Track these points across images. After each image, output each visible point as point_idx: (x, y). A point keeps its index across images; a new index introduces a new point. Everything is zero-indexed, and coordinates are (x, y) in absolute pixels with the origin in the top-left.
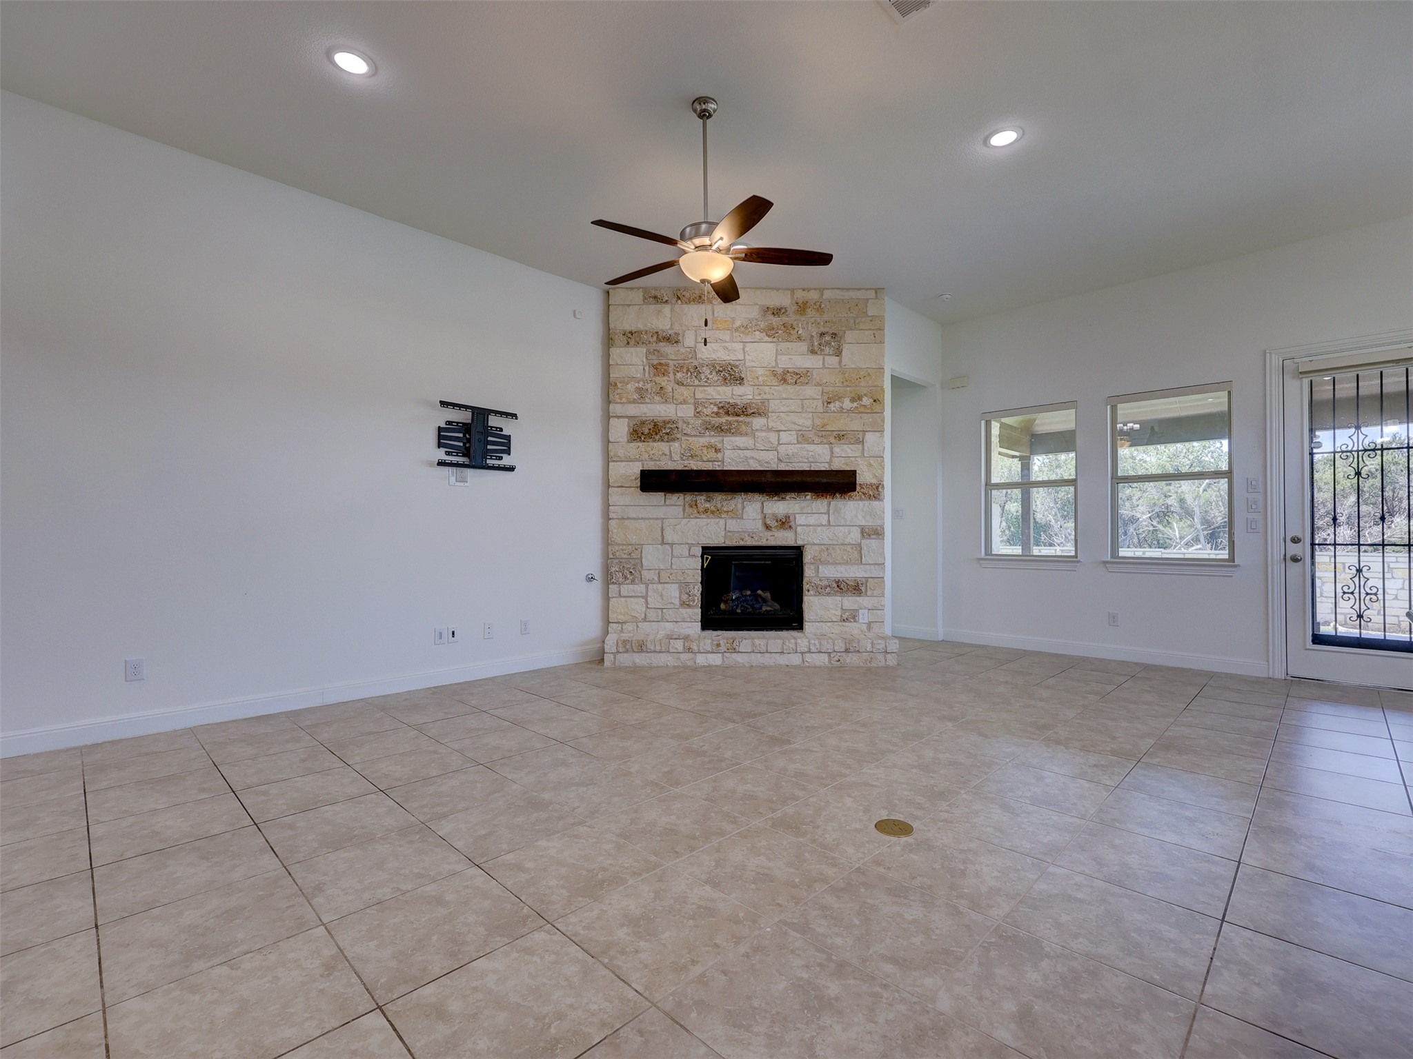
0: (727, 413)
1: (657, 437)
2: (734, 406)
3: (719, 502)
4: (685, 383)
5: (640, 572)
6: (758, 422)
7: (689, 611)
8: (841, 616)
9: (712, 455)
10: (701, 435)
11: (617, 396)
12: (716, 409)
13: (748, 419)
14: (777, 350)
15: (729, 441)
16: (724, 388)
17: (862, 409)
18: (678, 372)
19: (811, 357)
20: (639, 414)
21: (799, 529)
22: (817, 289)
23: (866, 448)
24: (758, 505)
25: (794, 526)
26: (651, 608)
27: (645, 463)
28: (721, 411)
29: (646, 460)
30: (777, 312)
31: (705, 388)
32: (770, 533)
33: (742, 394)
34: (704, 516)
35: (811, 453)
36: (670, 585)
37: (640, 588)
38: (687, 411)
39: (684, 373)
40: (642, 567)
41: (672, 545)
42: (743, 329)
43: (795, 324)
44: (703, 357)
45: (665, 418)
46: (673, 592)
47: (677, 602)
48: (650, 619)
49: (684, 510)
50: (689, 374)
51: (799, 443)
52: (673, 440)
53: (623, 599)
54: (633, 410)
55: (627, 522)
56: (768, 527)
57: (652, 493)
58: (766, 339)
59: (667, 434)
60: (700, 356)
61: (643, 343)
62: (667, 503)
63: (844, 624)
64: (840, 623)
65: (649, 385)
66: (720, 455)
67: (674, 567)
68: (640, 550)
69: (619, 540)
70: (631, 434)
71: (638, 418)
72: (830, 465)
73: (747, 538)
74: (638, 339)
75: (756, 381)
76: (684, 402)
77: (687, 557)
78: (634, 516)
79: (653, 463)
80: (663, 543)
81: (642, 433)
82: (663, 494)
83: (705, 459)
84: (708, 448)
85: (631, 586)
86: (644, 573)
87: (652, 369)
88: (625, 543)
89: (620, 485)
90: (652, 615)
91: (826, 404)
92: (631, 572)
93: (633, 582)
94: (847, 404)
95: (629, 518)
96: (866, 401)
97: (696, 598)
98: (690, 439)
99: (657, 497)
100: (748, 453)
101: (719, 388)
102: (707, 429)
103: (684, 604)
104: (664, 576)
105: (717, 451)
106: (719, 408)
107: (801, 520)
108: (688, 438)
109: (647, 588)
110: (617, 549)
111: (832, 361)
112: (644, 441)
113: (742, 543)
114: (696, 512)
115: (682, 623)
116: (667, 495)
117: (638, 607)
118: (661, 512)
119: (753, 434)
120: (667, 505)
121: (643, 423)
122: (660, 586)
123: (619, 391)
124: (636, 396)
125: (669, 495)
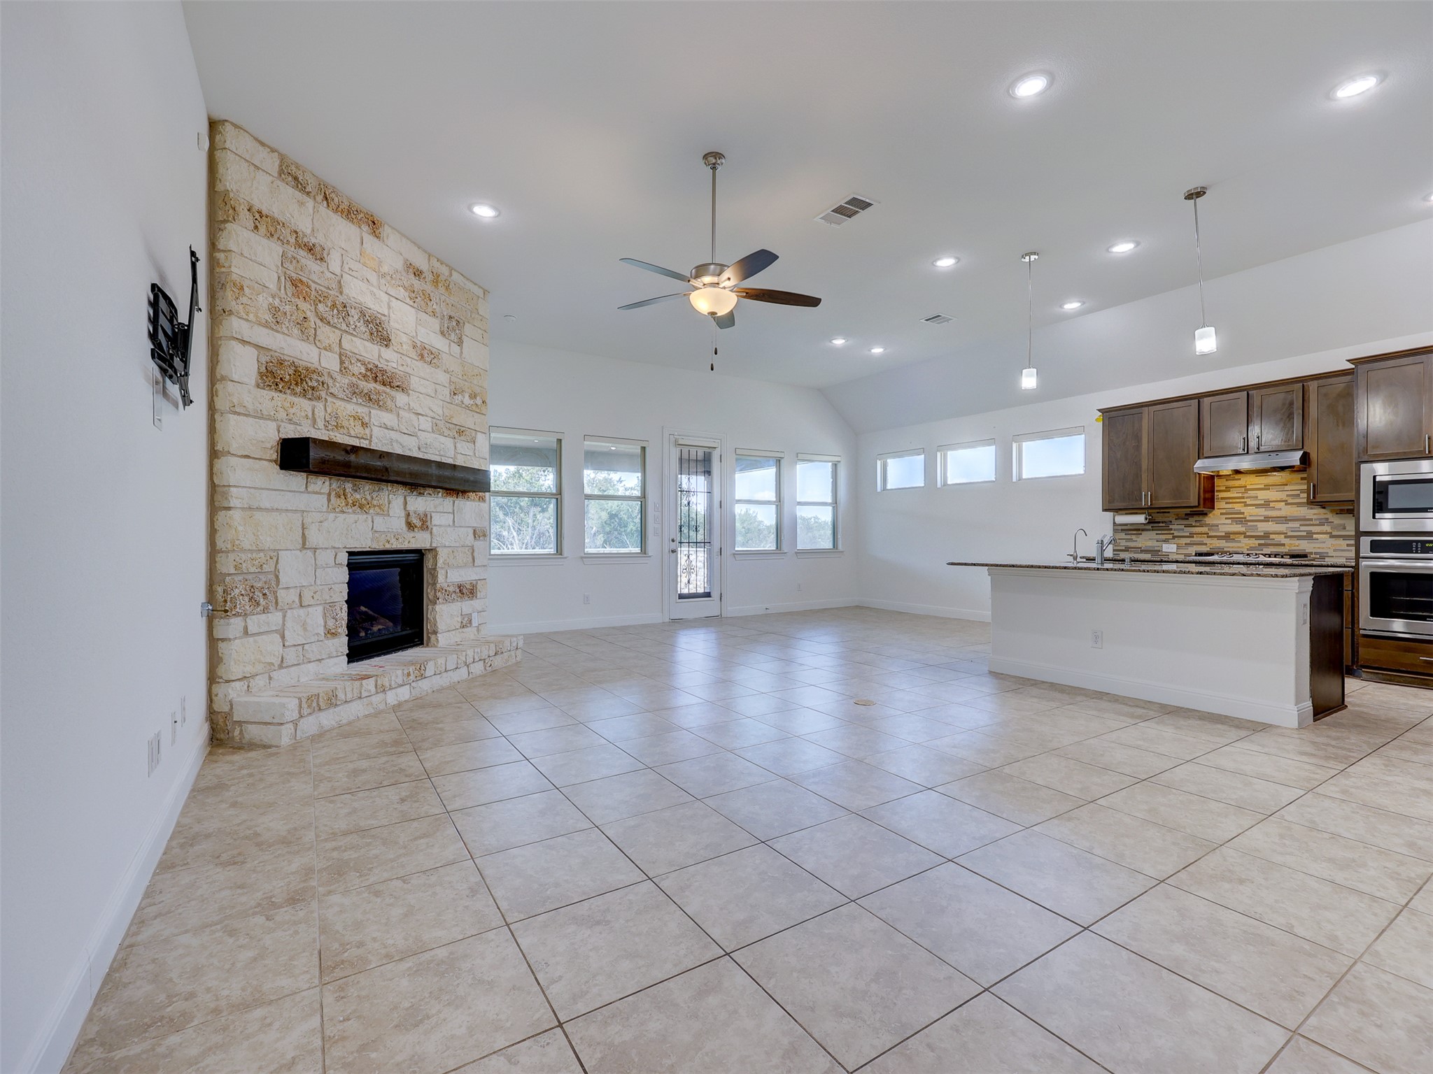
0: (375, 379)
1: (298, 389)
2: (384, 372)
3: (367, 493)
4: (332, 323)
5: (275, 593)
6: (401, 398)
7: (336, 641)
8: (462, 622)
9: (359, 430)
10: (348, 400)
11: (241, 307)
12: (363, 371)
13: (393, 393)
14: (417, 318)
15: (379, 417)
16: (368, 344)
17: (474, 408)
18: (320, 301)
19: (440, 337)
20: (274, 348)
21: (434, 528)
22: (450, 267)
23: (476, 448)
24: (401, 499)
25: (430, 527)
26: (289, 646)
27: (283, 424)
28: (369, 373)
29: (282, 421)
30: (418, 273)
31: (354, 338)
32: (412, 534)
33: (389, 359)
34: (350, 510)
35: (443, 446)
36: (315, 608)
37: (275, 618)
38: (330, 362)
39: (327, 306)
40: (278, 584)
41: (315, 549)
42: (389, 278)
43: (432, 294)
44: (350, 295)
45: (309, 365)
46: (316, 617)
47: (321, 631)
48: (288, 664)
49: (329, 500)
50: (335, 311)
51: (433, 432)
52: (319, 398)
53: (251, 639)
54: (264, 337)
55: (258, 515)
56: (410, 526)
57: (292, 472)
58: (408, 300)
59: (313, 388)
60: (347, 292)
61: (278, 238)
62: (309, 489)
63: (463, 630)
64: (460, 630)
65: (287, 307)
66: (367, 431)
67: (318, 582)
68: (275, 559)
69: (246, 545)
70: (261, 375)
71: (272, 353)
72: (454, 461)
73: (393, 540)
74: (272, 229)
75: (399, 346)
76: (328, 348)
77: (332, 567)
78: (268, 505)
79: (292, 426)
80: (304, 547)
81: (281, 379)
82: (304, 475)
83: (353, 433)
84: (355, 419)
85: (263, 616)
86: (281, 594)
87: (289, 284)
88: (254, 548)
89: (246, 453)
90: (291, 656)
91: (452, 394)
92: (265, 594)
93: (265, 610)
94: (467, 401)
95: (259, 509)
96: (479, 401)
97: (343, 622)
98: (339, 403)
99: (297, 479)
100: (393, 435)
101: (366, 342)
102: (355, 393)
103: (331, 634)
104: (307, 595)
105: (364, 425)
106: (367, 370)
107: (437, 520)
108: (335, 401)
109: (284, 616)
110: (244, 558)
111: (455, 348)
112: (281, 391)
113: (388, 547)
114: (344, 504)
115: (328, 660)
116: (310, 477)
117: (271, 645)
118: (302, 501)
119: (396, 410)
120: (309, 493)
121: (281, 363)
122: (302, 612)
123: (244, 300)
124: (268, 317)
125: (312, 478)
